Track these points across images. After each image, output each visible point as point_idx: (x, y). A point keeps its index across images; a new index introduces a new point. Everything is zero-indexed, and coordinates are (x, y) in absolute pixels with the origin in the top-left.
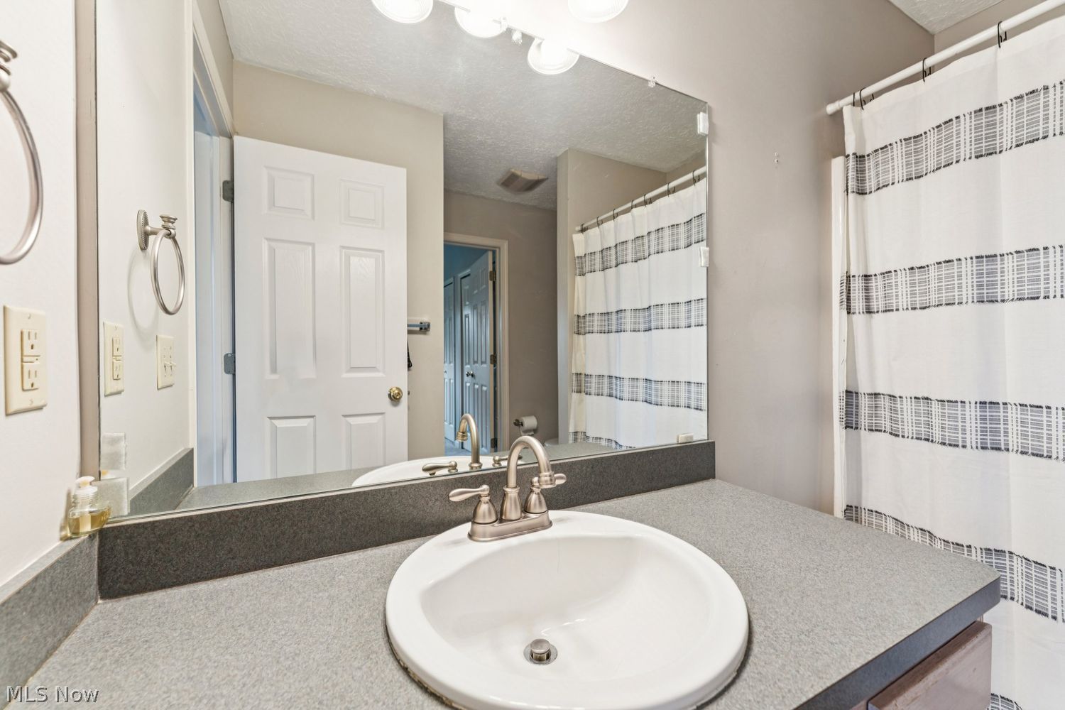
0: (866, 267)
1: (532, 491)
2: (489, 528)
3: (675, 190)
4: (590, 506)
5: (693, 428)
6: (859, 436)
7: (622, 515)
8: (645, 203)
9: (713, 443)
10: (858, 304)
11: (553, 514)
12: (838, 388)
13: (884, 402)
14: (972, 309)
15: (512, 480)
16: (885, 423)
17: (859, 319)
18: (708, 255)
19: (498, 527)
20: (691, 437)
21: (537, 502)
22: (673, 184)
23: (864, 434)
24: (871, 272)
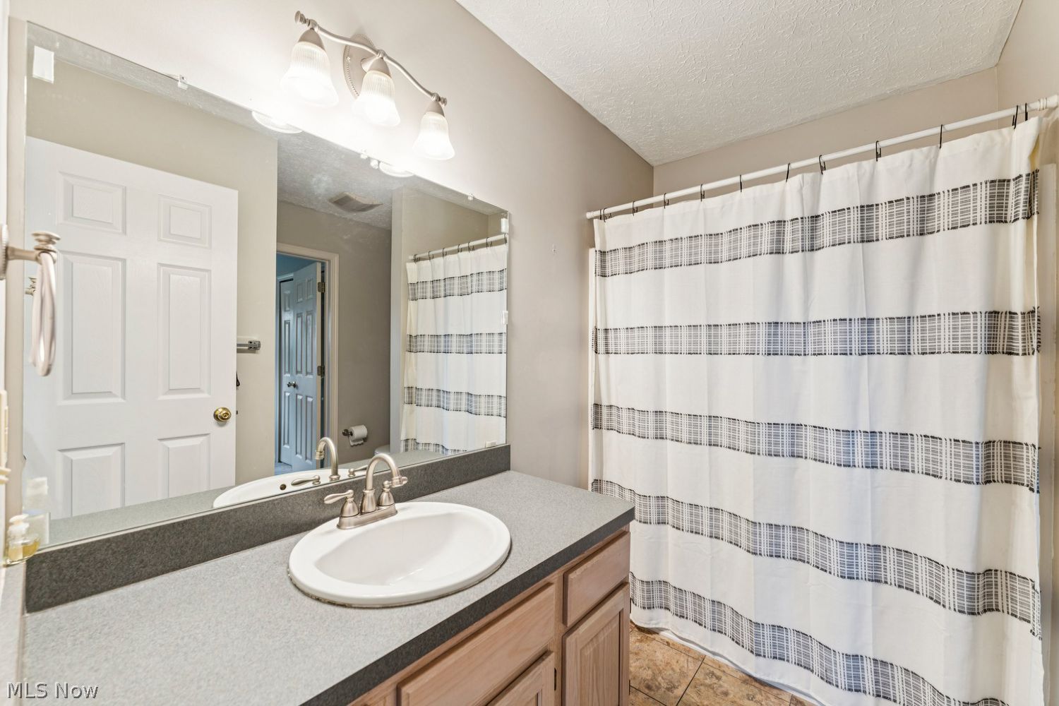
0: (606, 324)
1: (383, 491)
2: (353, 520)
3: (492, 244)
4: (423, 498)
5: (496, 437)
6: (602, 433)
7: (446, 501)
8: (469, 249)
9: (509, 446)
10: (601, 348)
11: (398, 506)
12: (591, 402)
13: (614, 411)
14: (652, 356)
15: (370, 484)
16: (615, 425)
17: (602, 357)
18: (507, 316)
19: (360, 518)
20: (495, 443)
21: (387, 499)
22: (491, 239)
23: (604, 431)
24: (608, 328)
